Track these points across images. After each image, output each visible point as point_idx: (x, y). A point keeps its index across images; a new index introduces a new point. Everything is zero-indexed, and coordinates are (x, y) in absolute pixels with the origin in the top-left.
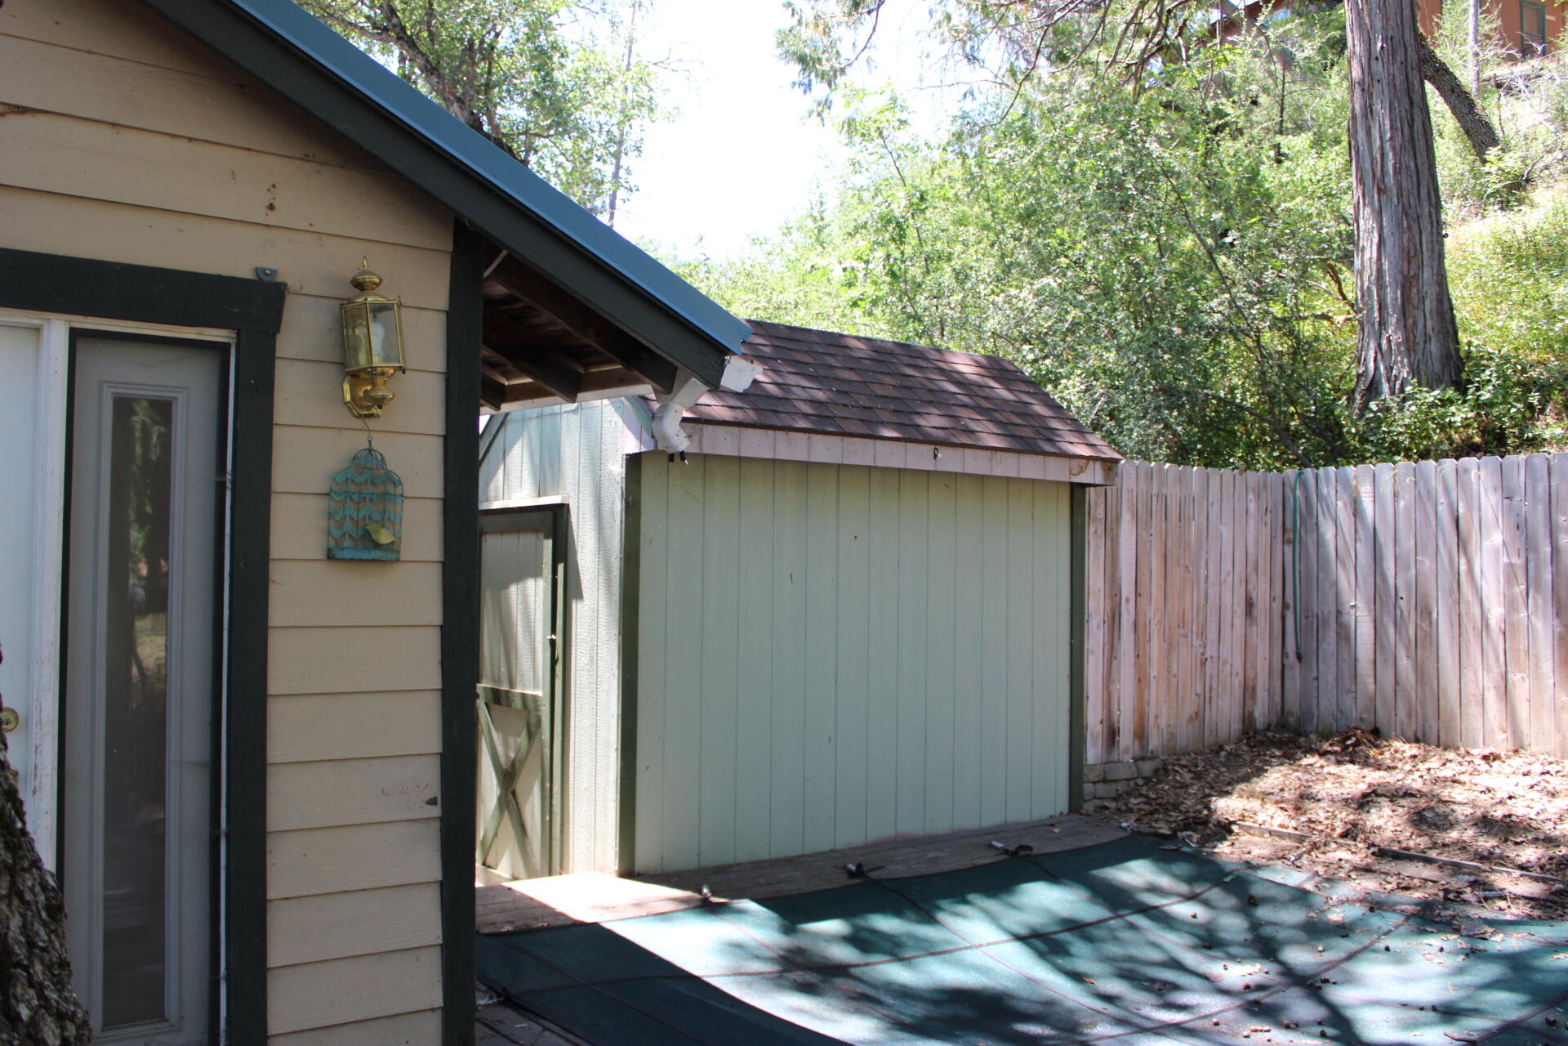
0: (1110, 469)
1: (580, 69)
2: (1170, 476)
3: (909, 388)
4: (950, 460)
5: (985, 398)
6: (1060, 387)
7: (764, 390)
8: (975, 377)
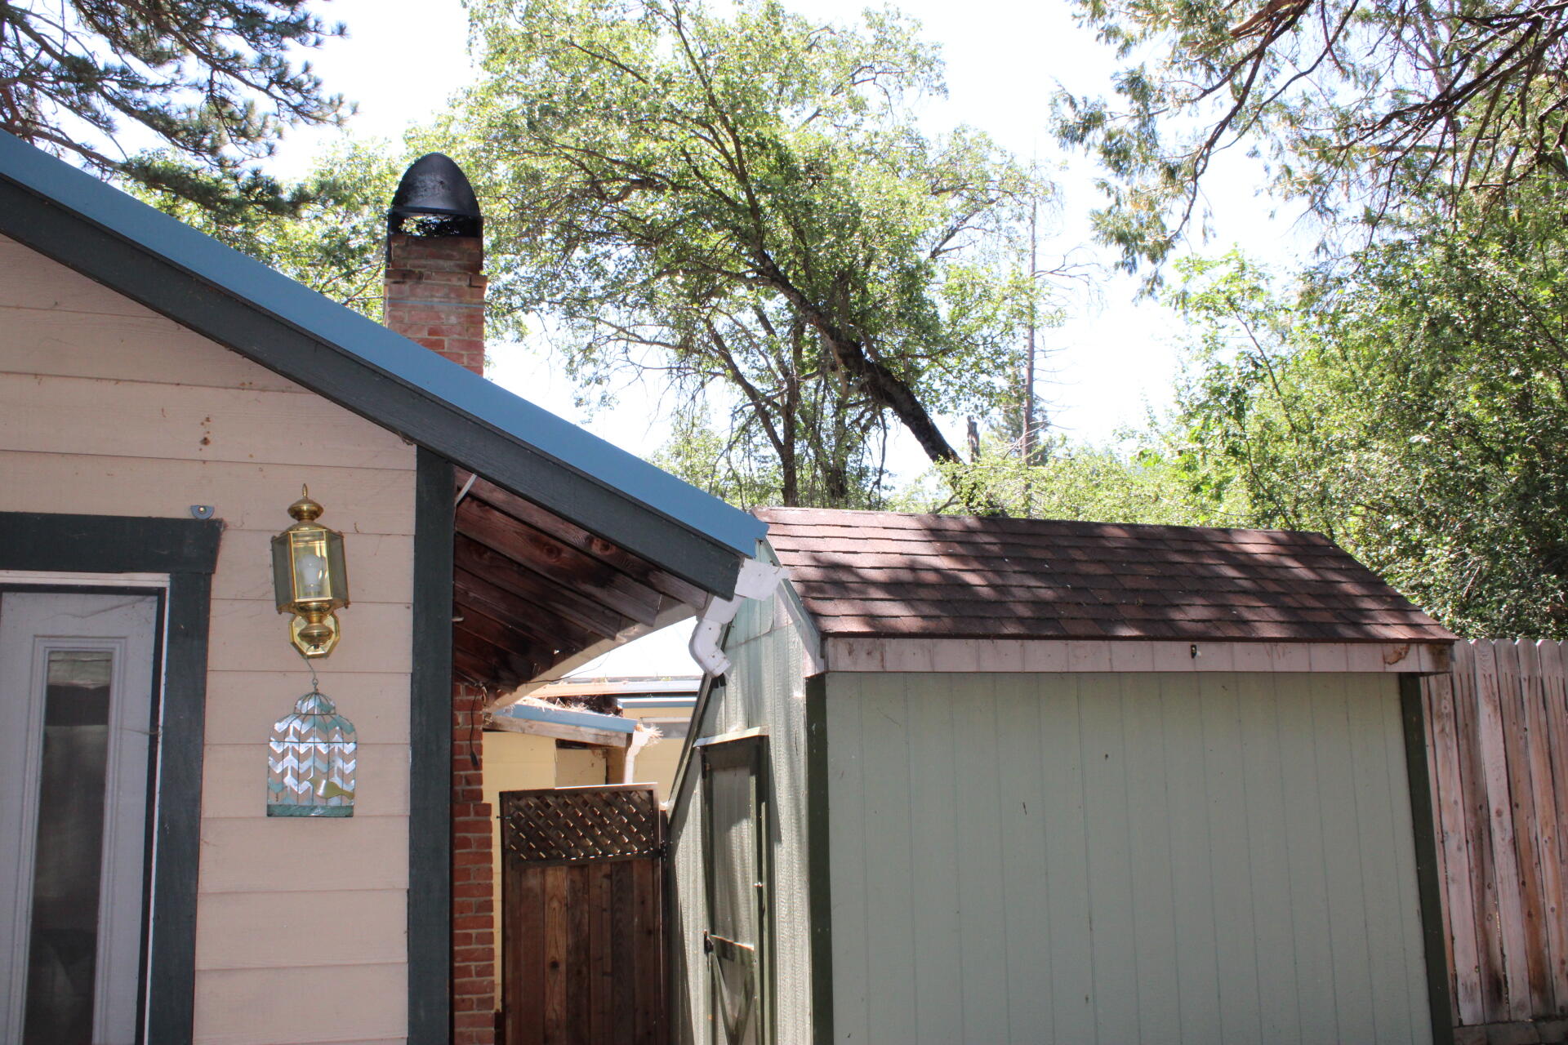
0: (1441, 652)
1: (955, 286)
2: (1545, 654)
3: (1172, 577)
4: (1212, 657)
5: (1275, 581)
6: (1425, 559)
7: (976, 594)
8: (1267, 558)
